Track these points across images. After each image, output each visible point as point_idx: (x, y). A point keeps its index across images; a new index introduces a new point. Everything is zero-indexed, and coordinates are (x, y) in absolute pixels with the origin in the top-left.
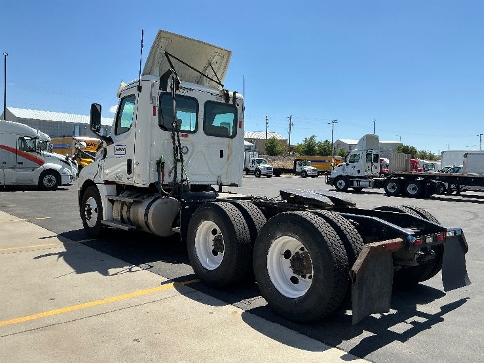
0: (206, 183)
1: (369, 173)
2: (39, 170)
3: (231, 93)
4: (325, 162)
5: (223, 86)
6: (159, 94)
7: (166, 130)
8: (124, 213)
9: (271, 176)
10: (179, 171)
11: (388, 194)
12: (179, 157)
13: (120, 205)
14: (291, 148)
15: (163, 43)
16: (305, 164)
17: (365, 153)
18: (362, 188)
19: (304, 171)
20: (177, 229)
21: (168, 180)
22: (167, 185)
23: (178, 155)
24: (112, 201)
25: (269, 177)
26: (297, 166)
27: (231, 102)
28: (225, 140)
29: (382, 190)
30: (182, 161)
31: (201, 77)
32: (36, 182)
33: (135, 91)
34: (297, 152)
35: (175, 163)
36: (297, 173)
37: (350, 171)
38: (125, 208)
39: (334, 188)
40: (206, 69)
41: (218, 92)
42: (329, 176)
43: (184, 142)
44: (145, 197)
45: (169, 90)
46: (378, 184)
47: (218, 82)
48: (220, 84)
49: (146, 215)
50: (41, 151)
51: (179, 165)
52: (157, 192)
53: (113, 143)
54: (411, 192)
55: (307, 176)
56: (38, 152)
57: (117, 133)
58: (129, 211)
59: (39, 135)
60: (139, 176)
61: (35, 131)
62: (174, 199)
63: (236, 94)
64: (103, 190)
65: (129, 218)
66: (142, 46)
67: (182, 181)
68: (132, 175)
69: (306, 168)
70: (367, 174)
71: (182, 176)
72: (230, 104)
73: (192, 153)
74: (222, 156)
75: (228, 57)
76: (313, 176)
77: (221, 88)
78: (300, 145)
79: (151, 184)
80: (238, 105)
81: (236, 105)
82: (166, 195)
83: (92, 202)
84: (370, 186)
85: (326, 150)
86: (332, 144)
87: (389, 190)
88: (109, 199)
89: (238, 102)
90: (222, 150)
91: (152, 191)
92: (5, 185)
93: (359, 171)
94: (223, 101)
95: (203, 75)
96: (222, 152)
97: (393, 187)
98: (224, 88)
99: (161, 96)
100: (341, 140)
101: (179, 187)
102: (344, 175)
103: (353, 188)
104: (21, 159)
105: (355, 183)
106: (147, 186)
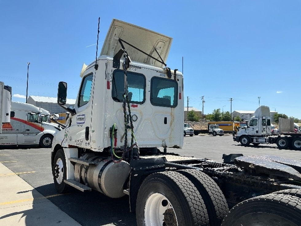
0: (153, 147)
1: (265, 133)
2: (40, 134)
3: (172, 71)
4: (228, 125)
5: (166, 65)
6: (113, 71)
7: (119, 101)
8: (83, 175)
9: (193, 135)
10: (129, 137)
11: (280, 148)
12: (129, 124)
13: (80, 167)
14: (204, 117)
15: (117, 31)
16: (215, 127)
17: (261, 119)
18: (259, 144)
19: (215, 132)
20: (126, 192)
21: (120, 144)
22: (119, 149)
23: (128, 123)
24: (74, 164)
25: (191, 135)
26: (210, 129)
27: (173, 78)
28: (169, 109)
29: (275, 145)
30: (132, 127)
31: (149, 58)
32: (38, 142)
33: (93, 70)
34: (207, 119)
35: (126, 130)
36: (210, 133)
37: (251, 132)
38: (84, 170)
39: (240, 143)
40: (152, 53)
41: (161, 69)
42: (235, 135)
43: (134, 111)
44: (100, 160)
45: (121, 68)
46: (271, 141)
47: (161, 61)
48: (163, 63)
49: (100, 177)
50: (42, 122)
51: (129, 132)
52: (110, 155)
53: (76, 114)
54: (297, 146)
55: (216, 135)
56: (40, 123)
57: (80, 105)
58: (86, 172)
59: (41, 111)
60: (94, 142)
61: (38, 108)
62: (125, 163)
63: (177, 72)
64: (68, 153)
65: (86, 179)
66: (99, 32)
67: (132, 146)
68: (89, 141)
69: (216, 130)
70: (263, 134)
71: (132, 141)
72: (172, 80)
73: (140, 121)
74: (165, 122)
75: (170, 42)
76: (221, 135)
77: (164, 66)
78: (210, 115)
79: (105, 149)
80: (178, 80)
81: (177, 80)
82: (117, 159)
83: (60, 162)
84: (266, 142)
85: (227, 118)
86: (231, 113)
87: (280, 145)
88: (71, 161)
89: (177, 77)
90: (166, 118)
91: (106, 155)
92: (18, 145)
93: (257, 132)
94: (166, 77)
95: (149, 57)
96: (166, 119)
97: (283, 143)
98: (167, 67)
99: (114, 73)
100: (237, 111)
101: (130, 151)
102: (247, 134)
103: (253, 143)
104: (28, 127)
105: (255, 140)
106: (101, 151)
